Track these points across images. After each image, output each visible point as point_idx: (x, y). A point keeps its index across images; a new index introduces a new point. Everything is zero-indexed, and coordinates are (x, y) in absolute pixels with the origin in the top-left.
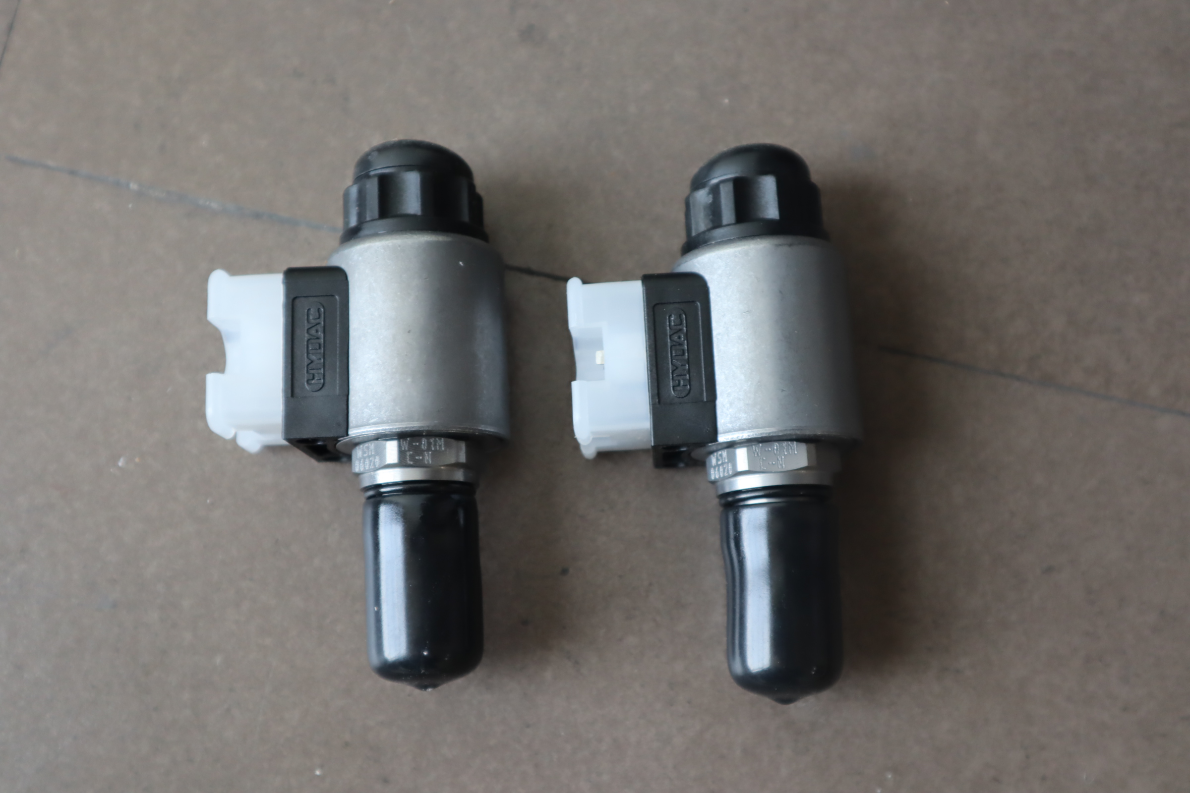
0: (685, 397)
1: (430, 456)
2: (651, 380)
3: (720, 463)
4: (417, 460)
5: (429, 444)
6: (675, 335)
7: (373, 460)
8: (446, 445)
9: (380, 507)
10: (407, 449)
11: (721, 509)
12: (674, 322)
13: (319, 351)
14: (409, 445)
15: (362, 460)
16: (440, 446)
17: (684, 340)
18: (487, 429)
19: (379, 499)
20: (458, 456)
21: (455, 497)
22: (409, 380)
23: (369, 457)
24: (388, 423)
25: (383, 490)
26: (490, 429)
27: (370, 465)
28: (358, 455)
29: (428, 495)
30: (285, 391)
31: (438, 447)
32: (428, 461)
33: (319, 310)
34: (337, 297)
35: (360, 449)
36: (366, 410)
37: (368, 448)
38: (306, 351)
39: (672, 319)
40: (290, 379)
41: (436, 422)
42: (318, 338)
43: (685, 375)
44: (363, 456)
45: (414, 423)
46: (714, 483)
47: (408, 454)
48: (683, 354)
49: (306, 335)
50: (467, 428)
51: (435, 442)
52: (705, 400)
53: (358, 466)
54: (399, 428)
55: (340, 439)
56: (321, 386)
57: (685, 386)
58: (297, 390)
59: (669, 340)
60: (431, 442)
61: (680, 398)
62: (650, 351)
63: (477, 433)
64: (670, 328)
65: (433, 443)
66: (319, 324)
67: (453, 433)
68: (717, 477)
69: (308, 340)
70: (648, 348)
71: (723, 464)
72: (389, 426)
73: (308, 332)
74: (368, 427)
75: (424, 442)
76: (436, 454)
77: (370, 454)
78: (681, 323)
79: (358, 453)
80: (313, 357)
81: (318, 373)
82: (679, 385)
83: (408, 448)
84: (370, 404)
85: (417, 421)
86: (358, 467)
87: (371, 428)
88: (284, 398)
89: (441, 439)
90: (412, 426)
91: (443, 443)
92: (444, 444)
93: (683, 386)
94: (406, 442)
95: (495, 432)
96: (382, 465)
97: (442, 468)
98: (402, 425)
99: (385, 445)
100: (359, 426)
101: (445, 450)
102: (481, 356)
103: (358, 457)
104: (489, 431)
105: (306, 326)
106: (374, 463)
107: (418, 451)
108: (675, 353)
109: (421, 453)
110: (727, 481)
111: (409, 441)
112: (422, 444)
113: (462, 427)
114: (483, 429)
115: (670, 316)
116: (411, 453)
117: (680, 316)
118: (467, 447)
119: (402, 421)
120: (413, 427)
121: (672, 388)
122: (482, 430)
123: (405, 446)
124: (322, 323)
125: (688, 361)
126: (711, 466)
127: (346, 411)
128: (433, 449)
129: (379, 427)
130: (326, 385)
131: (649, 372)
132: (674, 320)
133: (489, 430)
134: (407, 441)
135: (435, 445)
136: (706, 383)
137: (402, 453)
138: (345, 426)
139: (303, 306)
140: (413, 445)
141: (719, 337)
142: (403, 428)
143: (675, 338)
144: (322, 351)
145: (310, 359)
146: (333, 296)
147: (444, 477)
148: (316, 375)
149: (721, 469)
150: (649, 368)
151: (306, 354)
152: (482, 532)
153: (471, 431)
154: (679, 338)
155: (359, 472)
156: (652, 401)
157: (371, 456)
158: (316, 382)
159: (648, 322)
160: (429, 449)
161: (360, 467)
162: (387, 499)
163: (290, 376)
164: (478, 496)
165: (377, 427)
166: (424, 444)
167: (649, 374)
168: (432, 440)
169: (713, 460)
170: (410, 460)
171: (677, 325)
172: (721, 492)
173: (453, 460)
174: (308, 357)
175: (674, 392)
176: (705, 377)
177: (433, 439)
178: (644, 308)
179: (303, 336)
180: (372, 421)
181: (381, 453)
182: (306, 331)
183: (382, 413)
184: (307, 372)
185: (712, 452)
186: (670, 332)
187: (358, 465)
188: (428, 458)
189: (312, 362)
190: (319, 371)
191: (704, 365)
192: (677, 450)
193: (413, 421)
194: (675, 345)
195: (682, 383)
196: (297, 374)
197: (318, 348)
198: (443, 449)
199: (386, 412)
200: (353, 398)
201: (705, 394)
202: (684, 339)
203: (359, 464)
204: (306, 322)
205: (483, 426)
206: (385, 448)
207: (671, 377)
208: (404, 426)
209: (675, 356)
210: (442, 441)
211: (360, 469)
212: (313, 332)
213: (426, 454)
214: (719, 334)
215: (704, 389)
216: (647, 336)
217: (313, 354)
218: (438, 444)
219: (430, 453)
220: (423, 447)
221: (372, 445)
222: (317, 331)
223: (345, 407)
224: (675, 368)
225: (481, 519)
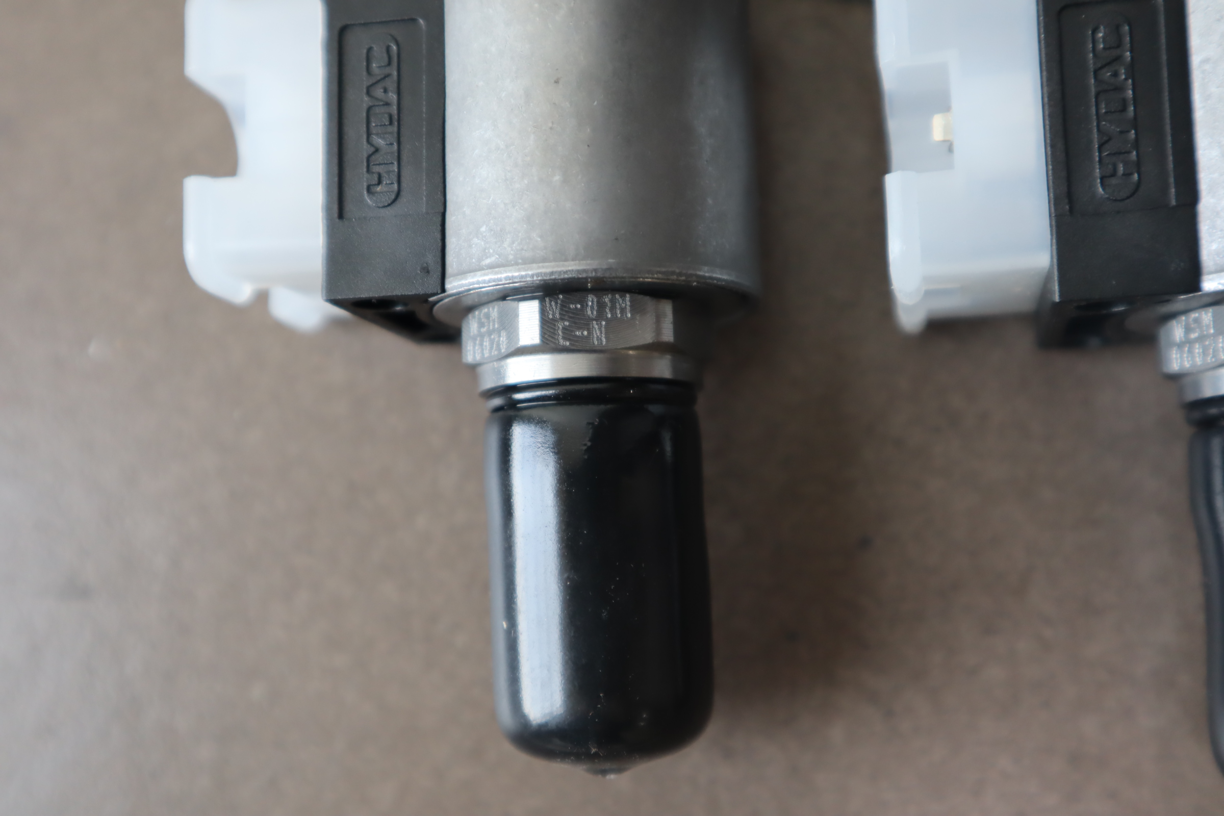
0: (1128, 198)
1: (603, 329)
2: (1053, 166)
3: (1193, 336)
4: (578, 337)
5: (601, 306)
6: (1104, 70)
7: (496, 339)
8: (635, 308)
9: (513, 428)
10: (558, 316)
11: (1187, 431)
12: (1104, 42)
13: (390, 129)
14: (561, 309)
15: (478, 339)
16: (623, 310)
17: (1126, 79)
18: (715, 275)
19: (511, 413)
20: (658, 330)
21: (656, 409)
22: (557, 178)
23: (490, 333)
24: (517, 264)
25: (519, 396)
26: (721, 275)
27: (491, 348)
28: (472, 329)
29: (602, 407)
30: (328, 209)
31: (618, 312)
32: (599, 339)
33: (388, 49)
34: (421, 21)
35: (474, 317)
36: (475, 240)
37: (488, 316)
38: (365, 129)
39: (1101, 35)
40: (336, 186)
41: (611, 261)
42: (387, 104)
43: (1129, 152)
44: (479, 331)
45: (566, 263)
46: (1175, 378)
47: (560, 325)
48: (1124, 109)
49: (366, 98)
50: (673, 273)
51: (613, 301)
52: (1173, 202)
53: (472, 351)
54: (538, 275)
55: (432, 299)
56: (393, 197)
57: (1127, 175)
58: (349, 207)
59: (1093, 81)
60: (605, 302)
61: (1116, 200)
62: (1050, 106)
63: (695, 284)
64: (1095, 55)
65: (609, 304)
66: (388, 76)
67: (649, 283)
68: (1187, 365)
69: (369, 110)
70: (1046, 100)
71: (1200, 339)
72: (519, 270)
73: (368, 93)
74: (479, 273)
75: (592, 302)
76: (613, 326)
77: (491, 328)
78: (1119, 45)
79: (472, 327)
80: (379, 142)
81: (388, 172)
82: (1114, 174)
83: (560, 314)
84: (483, 229)
85: (573, 260)
86: (472, 353)
87: (485, 275)
88: (325, 221)
89: (625, 297)
90: (564, 269)
91: (628, 303)
92: (631, 306)
93: (1124, 175)
94: (556, 303)
95: (732, 282)
96: (512, 349)
97: (631, 352)
98: (543, 267)
99: (517, 308)
100: (463, 273)
101: (633, 318)
102: (703, 130)
103: (472, 334)
104: (718, 279)
105: (367, 82)
106: (498, 345)
107: (579, 320)
108: (1106, 108)
109: (586, 324)
110: (1209, 374)
111: (562, 301)
112: (587, 305)
113: (663, 270)
114: (707, 274)
115: (1095, 31)
116: (567, 323)
117: (1118, 28)
118: (676, 312)
119: (544, 260)
120: (566, 272)
121: (1099, 181)
122: (704, 277)
123: (554, 310)
124: (395, 73)
125: (1135, 123)
126: (1172, 344)
127: (440, 244)
128: (609, 316)
129: (501, 273)
130: (402, 193)
131: (1049, 148)
132: (1104, 37)
133: (719, 276)
134: (559, 302)
135: (613, 309)
136: (1175, 167)
137: (547, 324)
138: (439, 274)
139: (358, 42)
140: (569, 308)
141: (1207, 67)
142: (545, 274)
143: (1107, 74)
144: (395, 129)
145: (372, 145)
146: (413, 20)
147: (634, 371)
148: (384, 175)
149: (1197, 349)
150: (1048, 141)
151: (365, 136)
152: (709, 469)
153: (683, 278)
154: (1116, 74)
155: (474, 362)
156: (1056, 209)
157: (494, 330)
158: (385, 189)
159: (1048, 45)
160: (601, 315)
161: (474, 353)
162: (526, 413)
163: (336, 179)
164: (702, 406)
165: (496, 273)
166: (592, 307)
167: (1049, 153)
168: (607, 299)
169: (1177, 330)
170: (564, 338)
171: (1110, 48)
172: (1191, 397)
173: (647, 337)
174: (368, 141)
175: (1104, 189)
176: (1174, 154)
177: (610, 296)
178: (1038, 17)
179: (358, 101)
180: (488, 261)
181: (509, 324)
182: (365, 90)
183: (506, 245)
184: (368, 170)
185: (1172, 316)
186: (1095, 64)
187: (472, 348)
188: (598, 334)
189: (377, 150)
190: (391, 168)
191: (1172, 129)
192: (1104, 312)
193: (566, 260)
194: (1106, 91)
195: (1121, 169)
196: (348, 175)
197: (387, 123)
198: (629, 315)
199: (513, 242)
200: (453, 218)
201: (1173, 190)
202: (1125, 74)
203: (474, 347)
204: (365, 73)
205: (706, 268)
206: (516, 316)
207: (1097, 159)
208: (548, 270)
209: (1106, 113)
210: (626, 301)
211: (474, 356)
212: (378, 92)
213: (596, 327)
214: (1206, 61)
215: (1172, 180)
216: (1045, 73)
217: (377, 134)
218: (618, 306)
219: (604, 323)
220: (589, 312)
221: (494, 311)
222: (385, 91)
223: (439, 236)
224: (1105, 138)
225: (707, 445)
